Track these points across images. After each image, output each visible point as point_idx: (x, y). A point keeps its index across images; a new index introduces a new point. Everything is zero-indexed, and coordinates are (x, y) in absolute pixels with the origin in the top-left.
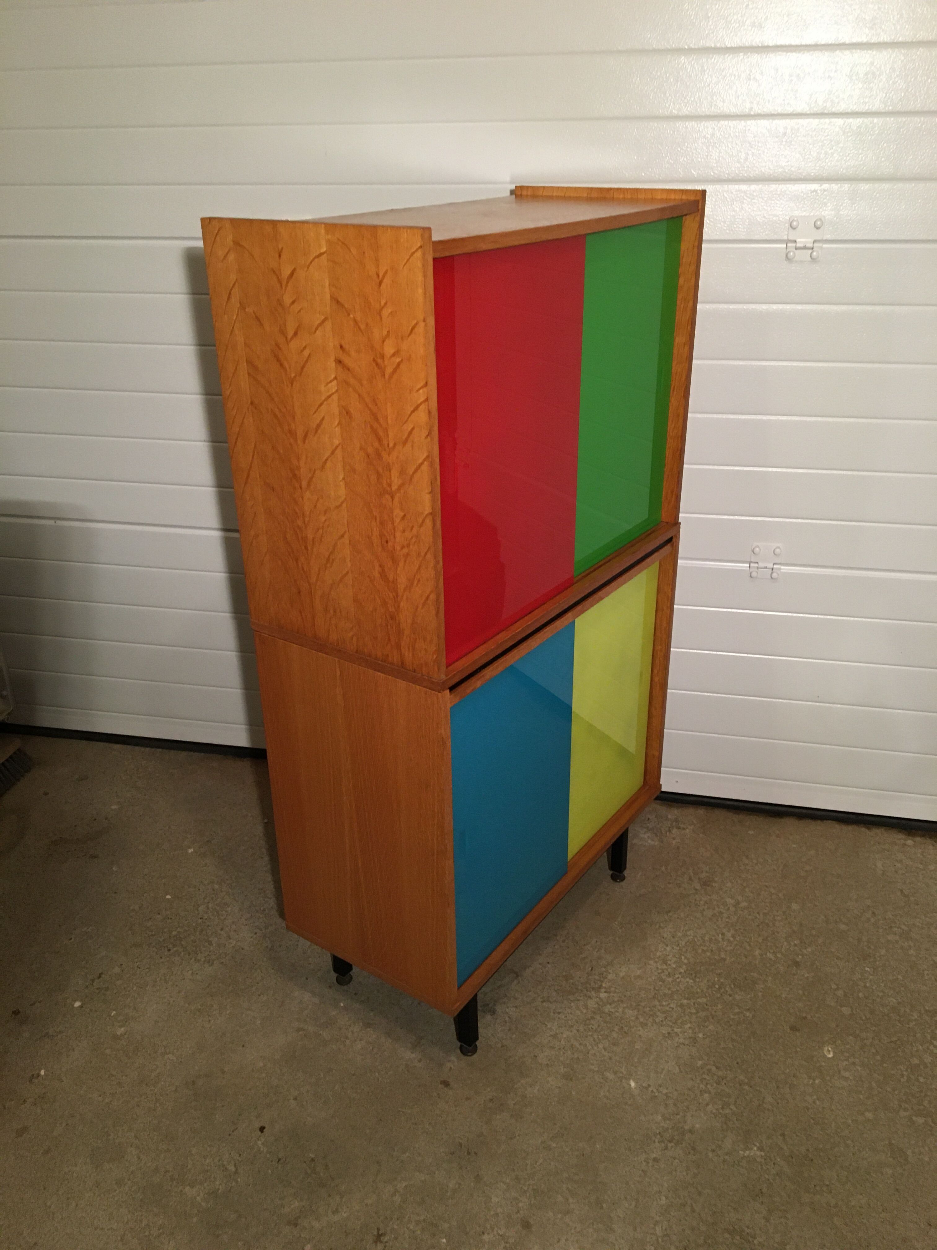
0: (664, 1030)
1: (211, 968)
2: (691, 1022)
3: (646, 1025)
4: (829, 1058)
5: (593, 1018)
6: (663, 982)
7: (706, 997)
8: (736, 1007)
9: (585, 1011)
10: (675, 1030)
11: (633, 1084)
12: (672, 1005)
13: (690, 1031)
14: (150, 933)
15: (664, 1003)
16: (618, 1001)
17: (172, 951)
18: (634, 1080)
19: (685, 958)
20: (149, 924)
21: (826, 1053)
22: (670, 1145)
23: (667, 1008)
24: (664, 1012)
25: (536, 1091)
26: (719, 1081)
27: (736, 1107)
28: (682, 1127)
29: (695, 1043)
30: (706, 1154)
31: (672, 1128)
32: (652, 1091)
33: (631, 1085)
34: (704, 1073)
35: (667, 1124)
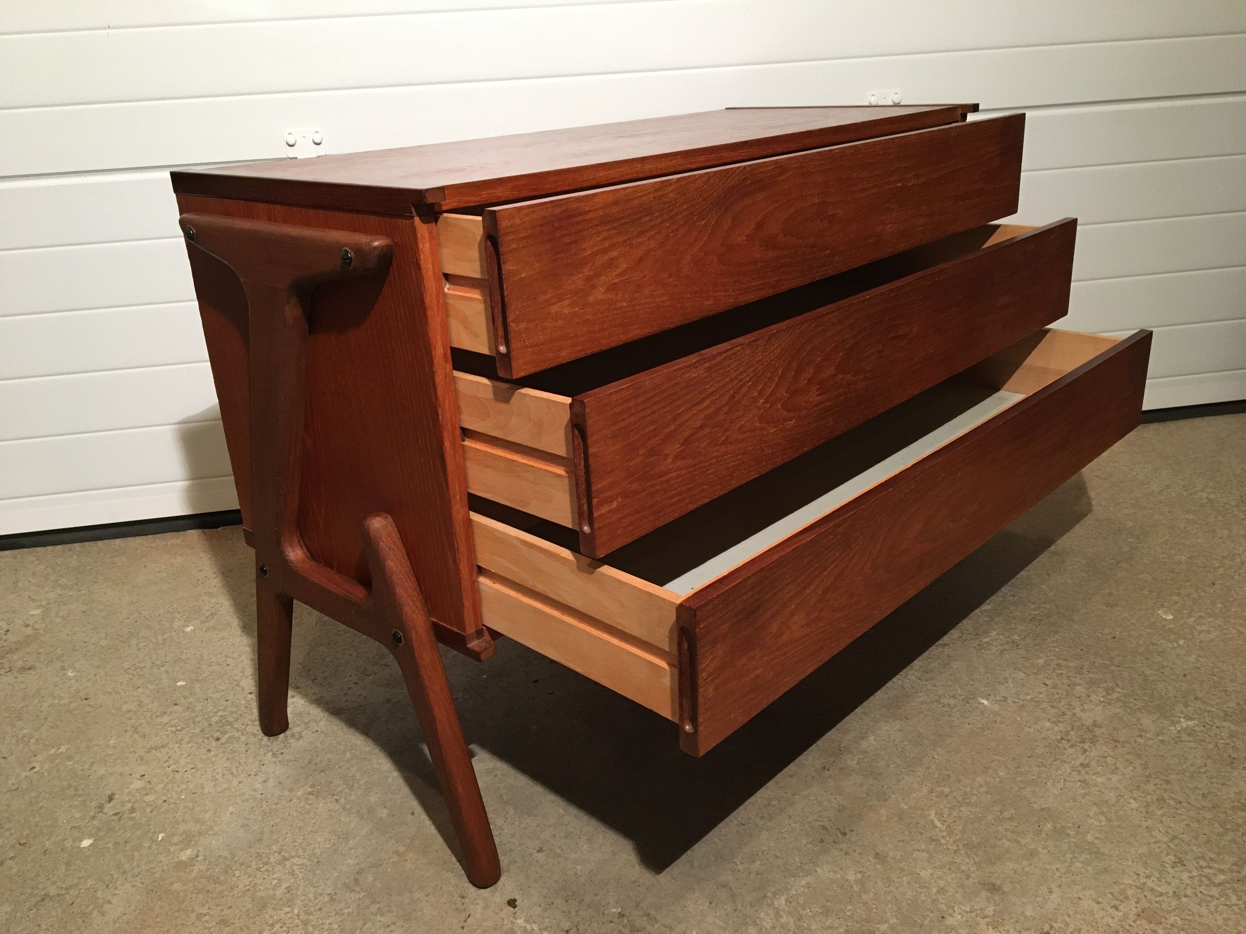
2: (994, 629)
11: (985, 702)
18: (982, 697)
21: (1163, 616)
26: (1079, 670)
27: (1123, 689)
28: (1083, 725)
29: (1017, 646)
30: (1135, 741)
31: (1072, 730)
32: (1014, 702)
33: (983, 703)
34: (1054, 669)
35: (1061, 727)
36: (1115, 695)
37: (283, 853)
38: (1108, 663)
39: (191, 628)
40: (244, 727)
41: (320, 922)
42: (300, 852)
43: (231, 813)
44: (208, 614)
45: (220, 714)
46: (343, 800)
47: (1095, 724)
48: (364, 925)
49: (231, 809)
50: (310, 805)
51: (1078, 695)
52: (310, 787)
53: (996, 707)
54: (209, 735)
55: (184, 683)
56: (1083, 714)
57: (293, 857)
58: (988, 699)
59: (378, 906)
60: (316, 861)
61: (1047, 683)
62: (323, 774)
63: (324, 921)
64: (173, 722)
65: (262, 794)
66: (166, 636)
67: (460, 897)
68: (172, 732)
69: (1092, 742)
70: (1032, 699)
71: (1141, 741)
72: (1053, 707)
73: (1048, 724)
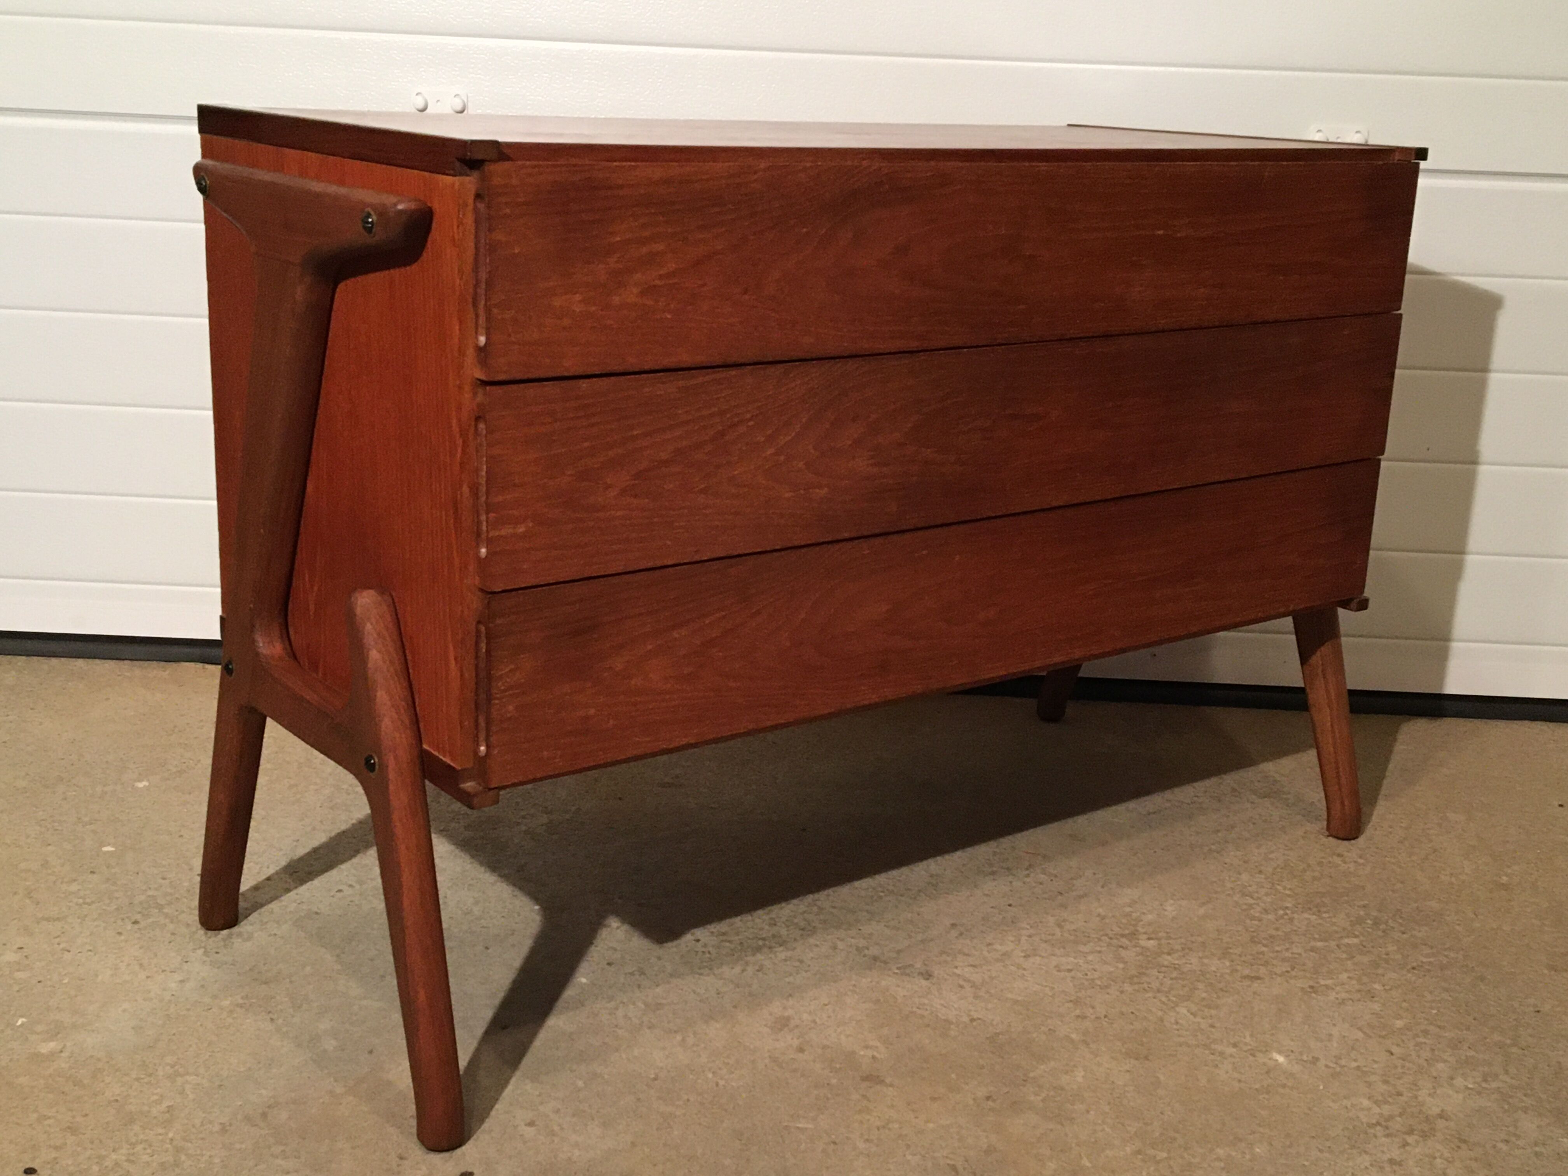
0: (1302, 983)
1: (249, 944)
2: (1346, 971)
3: (1259, 978)
5: (1141, 974)
6: (1260, 920)
7: (1356, 936)
8: (1424, 947)
9: (1121, 966)
10: (1322, 982)
11: (1281, 1059)
12: (1295, 950)
13: (1353, 982)
14: (81, 901)
15: (1278, 948)
16: (1183, 949)
17: (143, 924)
18: (1280, 1052)
19: (1285, 888)
20: (74, 887)
22: (1410, 1139)
23: (1288, 954)
24: (1284, 960)
25: (1080, 1079)
26: (1455, 1044)
27: (1512, 1078)
28: (1420, 1112)
29: (1373, 997)
30: (1494, 1147)
31: (1401, 1115)
32: (1327, 1066)
33: (1277, 1060)
34: (1417, 1036)
35: (1386, 1110)
36: (1497, 1084)
37: (176, 1067)
38: (1508, 1042)
39: (145, 783)
40: (177, 913)
41: (198, 1152)
42: (202, 1070)
43: (124, 1011)
44: (174, 770)
45: (150, 893)
46: (280, 1021)
47: (1442, 1116)
48: (256, 1166)
49: (126, 1005)
50: (234, 1018)
51: (1435, 1074)
52: (242, 998)
53: (1296, 1068)
54: (126, 915)
55: (113, 849)
56: (1429, 1100)
57: (188, 1074)
58: (1287, 1056)
59: (282, 1148)
60: (218, 1083)
61: (1393, 1051)
62: (264, 986)
63: (204, 1152)
64: (82, 893)
65: (173, 995)
66: (107, 789)
67: (398, 1157)
68: (77, 904)
69: (1425, 1136)
70: (1358, 1068)
71: (1504, 1147)
72: (1386, 1082)
73: (1366, 1103)
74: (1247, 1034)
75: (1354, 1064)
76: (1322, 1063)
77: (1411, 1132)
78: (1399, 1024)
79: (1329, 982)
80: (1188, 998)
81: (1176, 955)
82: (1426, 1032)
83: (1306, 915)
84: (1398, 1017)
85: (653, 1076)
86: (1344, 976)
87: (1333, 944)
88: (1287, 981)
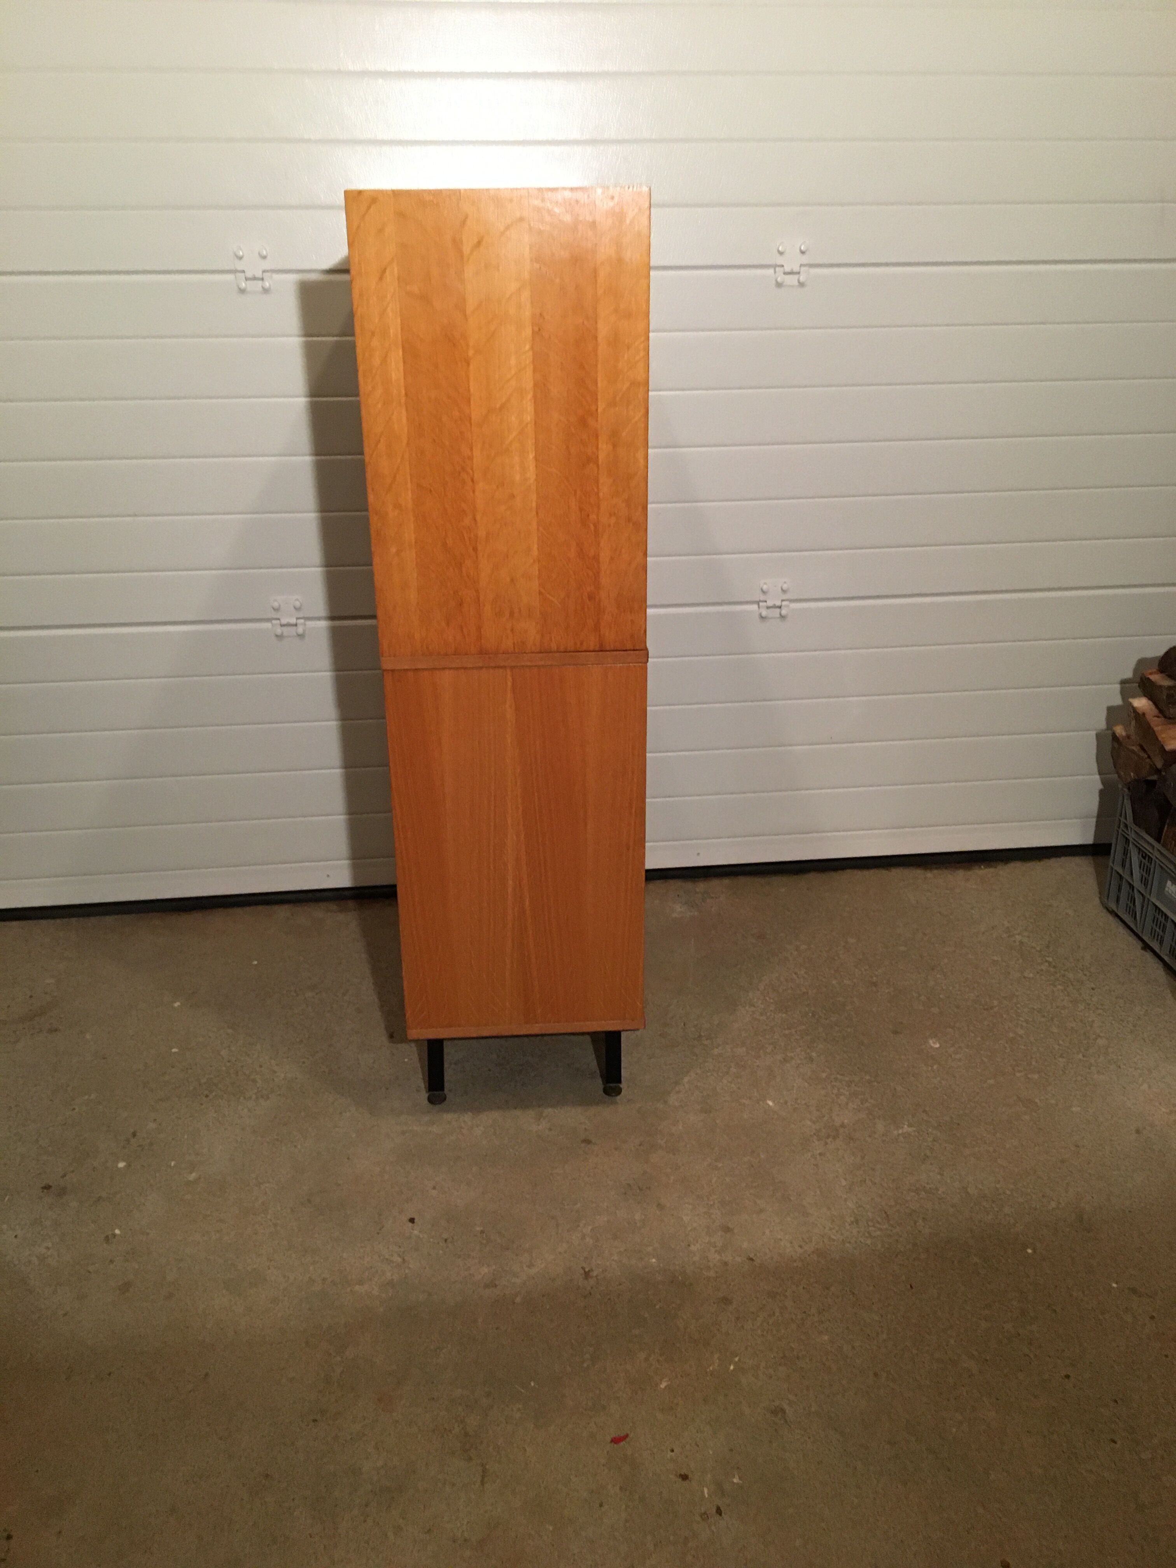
0: (779, 1057)
1: (268, 1102)
2: (800, 1047)
3: (760, 1057)
4: (937, 1048)
6: (759, 1021)
7: (804, 1024)
8: (836, 1027)
10: (789, 1055)
11: (770, 1103)
12: (776, 1037)
13: (803, 1053)
14: (173, 1086)
15: (767, 1037)
18: (770, 1100)
19: (770, 998)
20: (167, 1078)
21: (932, 1045)
22: (829, 1141)
23: (773, 1040)
24: (771, 1044)
25: (680, 1127)
26: (849, 1084)
27: (874, 1100)
28: (833, 1125)
29: (812, 1061)
30: (865, 1139)
31: (824, 1128)
32: (791, 1105)
34: (831, 1082)
35: (818, 1126)
36: (867, 1105)
37: (258, 1179)
38: (873, 1079)
39: (178, 1003)
42: (271, 1180)
43: (221, 1150)
44: (190, 992)
47: (842, 1126)
49: (221, 1147)
50: (276, 1148)
51: (840, 1103)
52: (276, 1135)
53: (778, 1108)
54: (200, 1092)
55: (178, 1050)
56: (837, 1117)
57: (265, 1182)
58: (774, 1101)
60: (281, 1186)
61: (821, 1092)
63: (288, 1224)
64: (173, 1081)
65: (242, 1138)
66: (159, 1009)
68: (172, 1088)
69: (834, 1138)
70: (805, 1104)
71: (869, 1140)
72: (818, 1110)
73: (809, 1123)
74: (755, 1090)
75: (803, 1102)
76: (789, 1104)
77: (828, 1137)
78: (824, 1075)
79: (792, 1054)
80: (727, 1073)
81: (720, 1048)
82: (836, 1079)
83: (780, 1015)
84: (823, 1071)
85: (485, 1154)
86: (799, 1050)
87: (793, 1031)
88: (773, 1057)
